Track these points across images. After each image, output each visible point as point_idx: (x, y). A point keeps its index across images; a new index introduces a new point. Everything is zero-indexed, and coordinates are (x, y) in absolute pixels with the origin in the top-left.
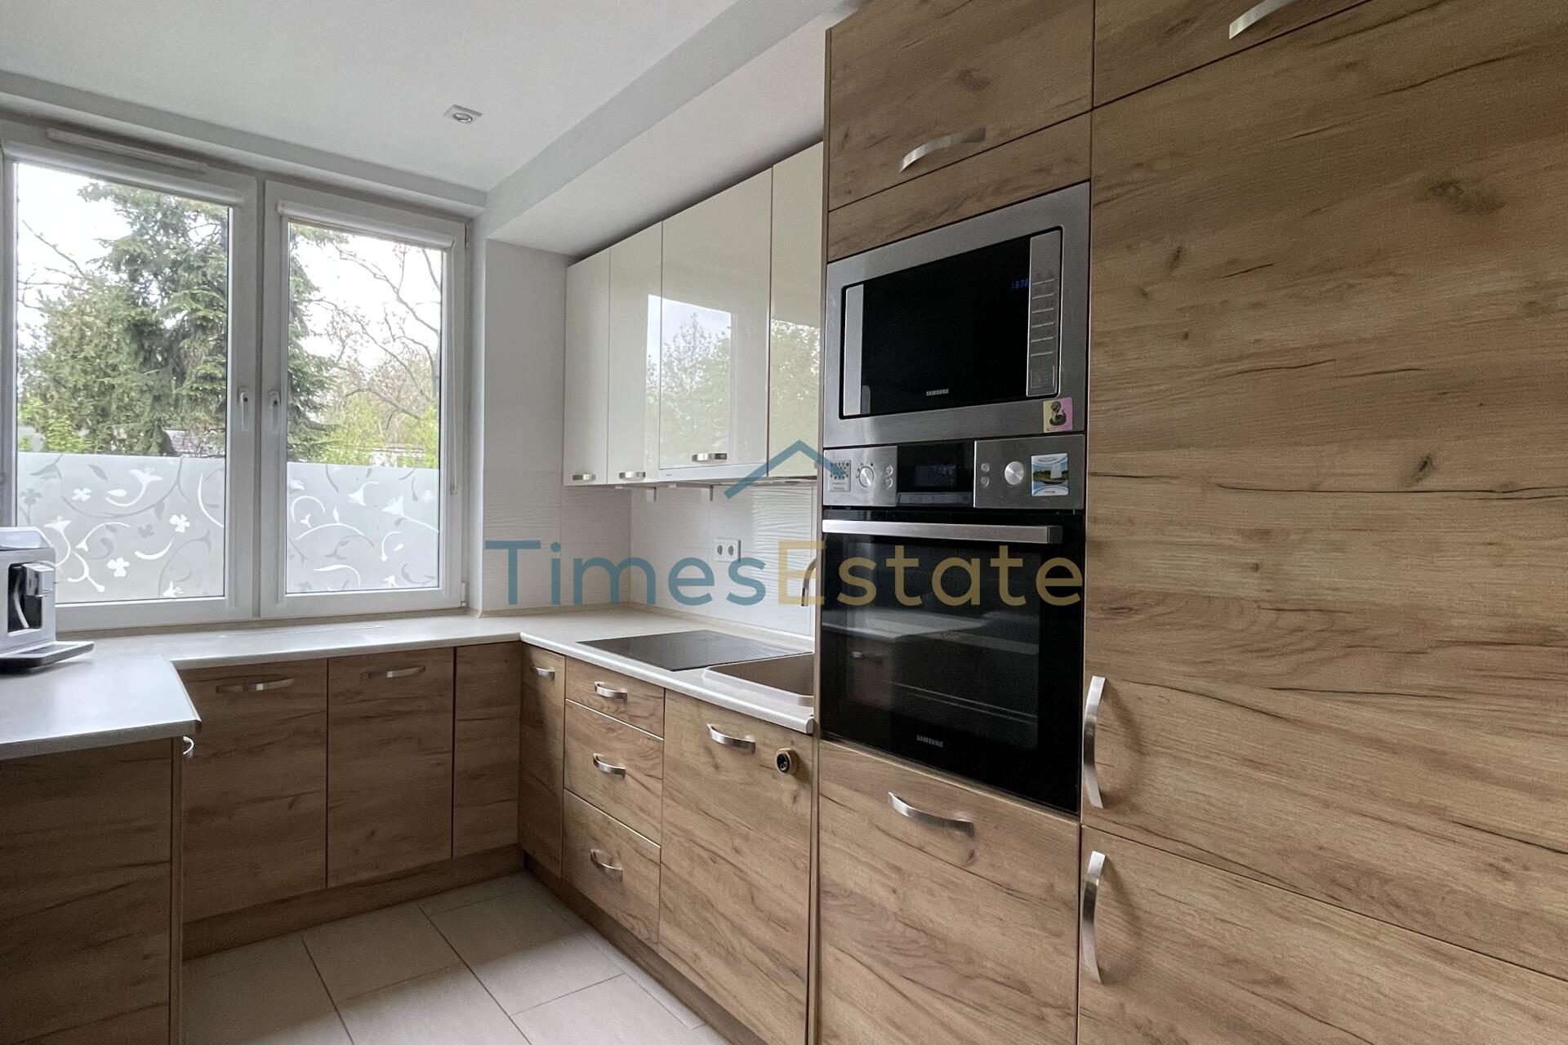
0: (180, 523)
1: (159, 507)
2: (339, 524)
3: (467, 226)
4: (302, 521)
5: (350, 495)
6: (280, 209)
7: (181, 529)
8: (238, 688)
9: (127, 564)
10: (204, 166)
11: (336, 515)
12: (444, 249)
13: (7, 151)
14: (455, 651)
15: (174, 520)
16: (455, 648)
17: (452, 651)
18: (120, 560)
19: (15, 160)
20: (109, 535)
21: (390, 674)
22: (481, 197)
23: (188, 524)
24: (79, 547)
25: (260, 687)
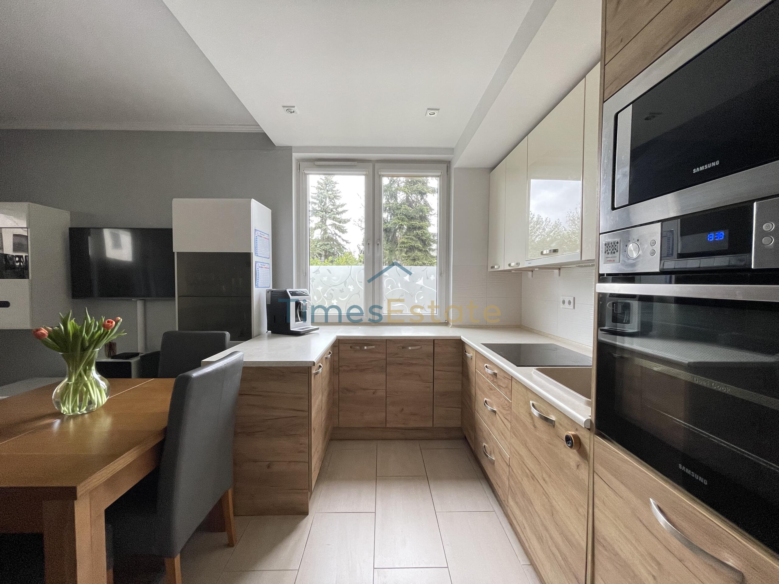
0: (351, 288)
1: (345, 282)
2: (400, 288)
3: (448, 164)
4: (388, 287)
5: (404, 278)
6: (379, 173)
7: (351, 290)
8: (358, 348)
9: (337, 302)
10: (356, 163)
11: (399, 285)
12: (438, 176)
13: (306, 172)
14: (434, 342)
15: (349, 287)
16: (434, 340)
17: (433, 341)
18: (335, 300)
19: (309, 174)
20: (332, 292)
21: (410, 348)
22: (452, 150)
23: (353, 288)
24: (324, 295)
25: (365, 348)
